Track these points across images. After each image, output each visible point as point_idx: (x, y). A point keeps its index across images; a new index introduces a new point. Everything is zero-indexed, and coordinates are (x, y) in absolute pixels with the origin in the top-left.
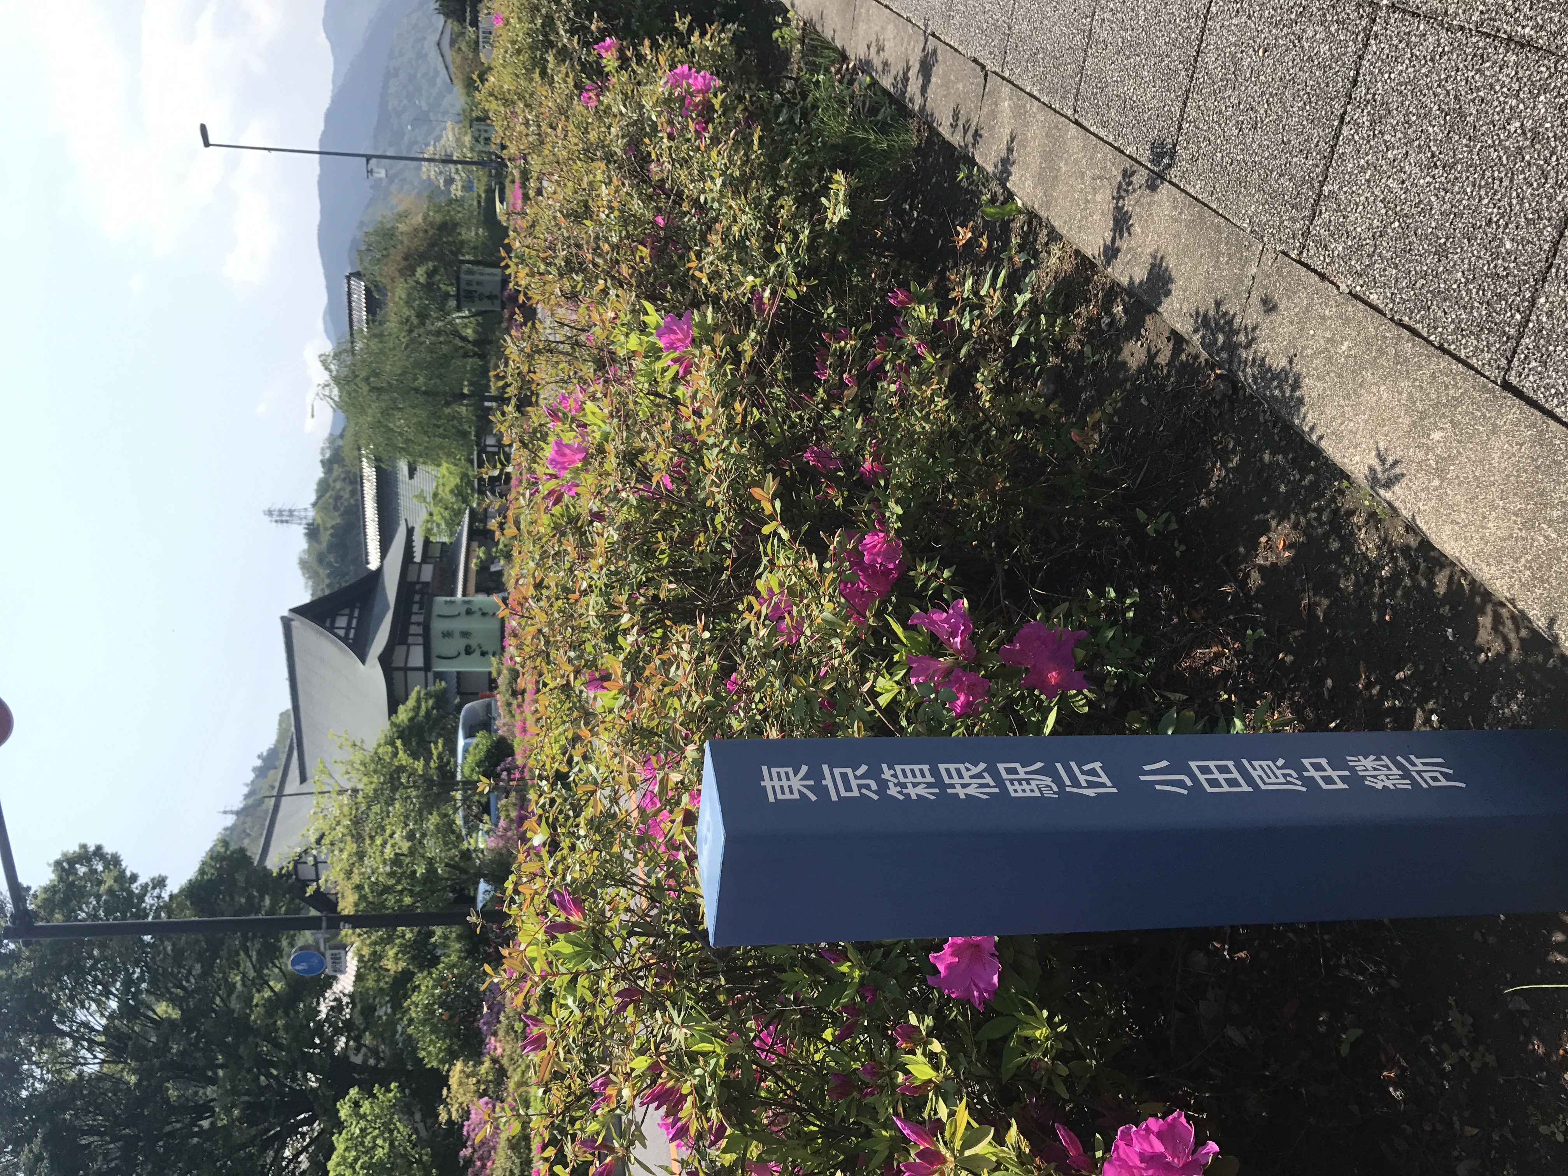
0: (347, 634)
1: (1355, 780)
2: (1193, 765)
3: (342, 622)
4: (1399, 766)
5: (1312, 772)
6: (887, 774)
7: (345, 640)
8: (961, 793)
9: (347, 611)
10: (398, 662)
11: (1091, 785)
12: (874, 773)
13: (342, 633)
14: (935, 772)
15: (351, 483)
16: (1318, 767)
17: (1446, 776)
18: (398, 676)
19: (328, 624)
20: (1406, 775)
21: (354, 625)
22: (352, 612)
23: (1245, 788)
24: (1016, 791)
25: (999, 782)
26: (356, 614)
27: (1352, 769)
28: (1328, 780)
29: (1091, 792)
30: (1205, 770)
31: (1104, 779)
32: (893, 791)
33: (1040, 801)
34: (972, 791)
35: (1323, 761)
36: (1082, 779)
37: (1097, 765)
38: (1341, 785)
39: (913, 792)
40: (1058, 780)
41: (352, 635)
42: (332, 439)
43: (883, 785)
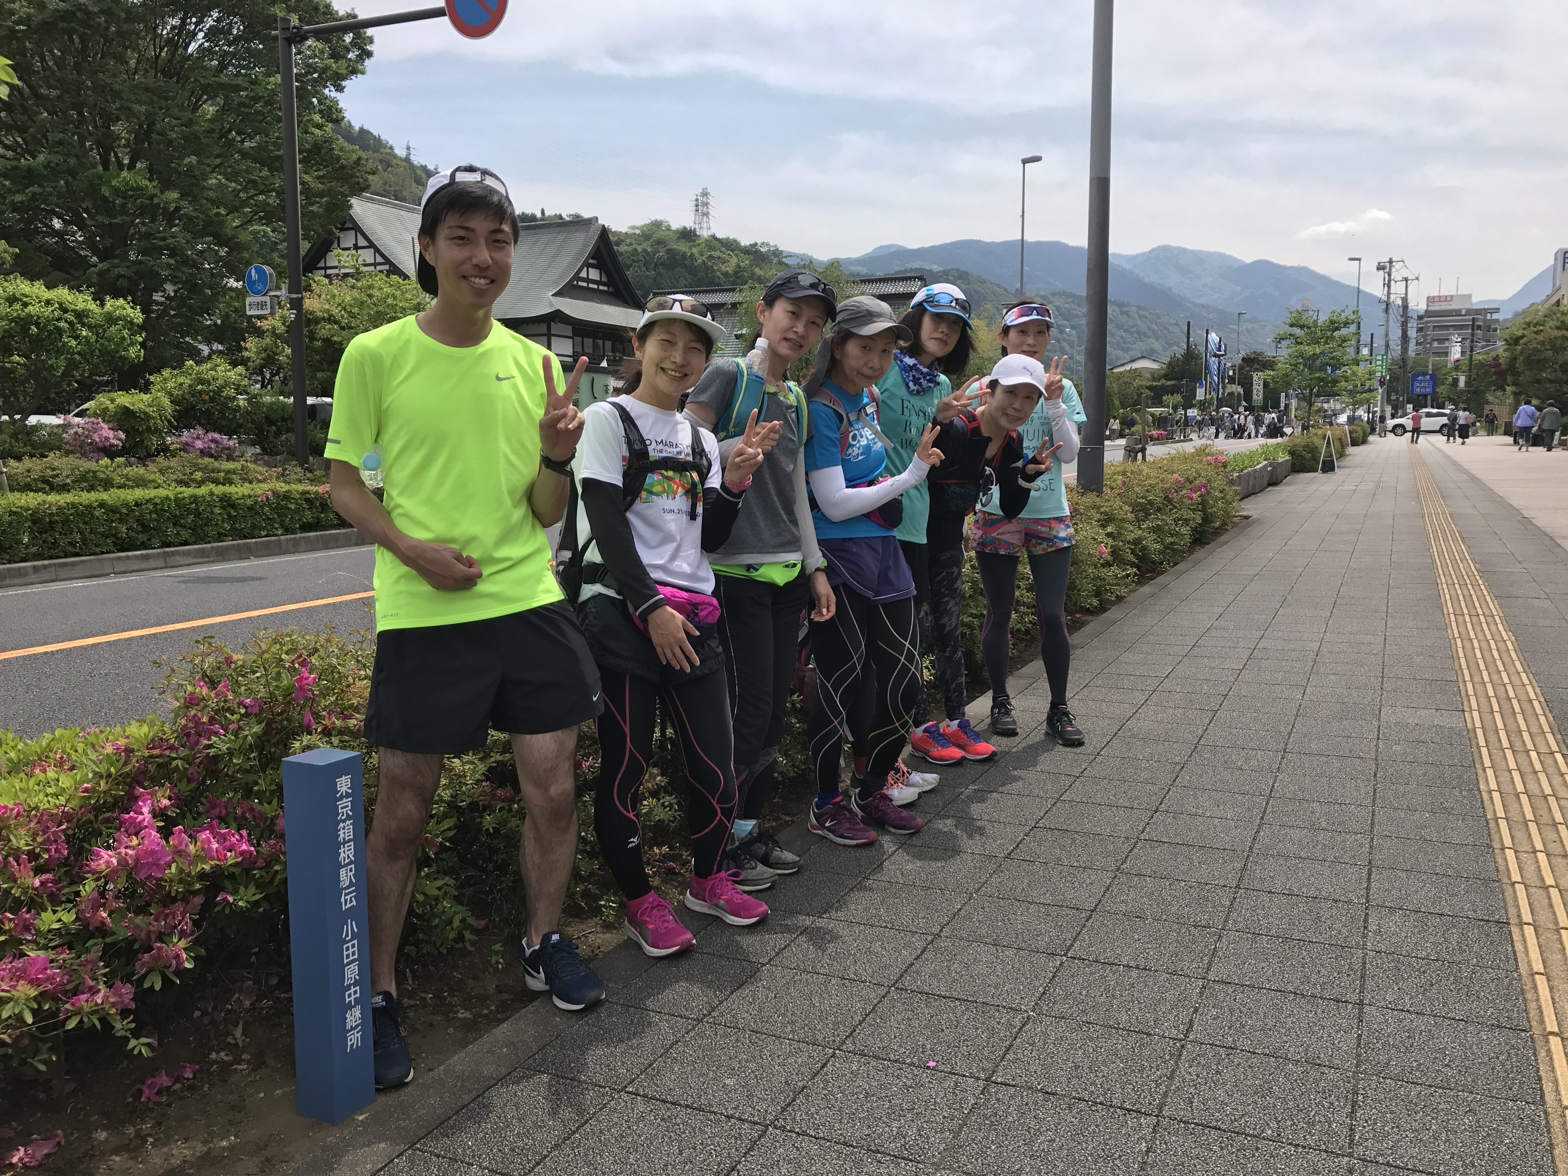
0: (583, 280)
1: (350, 1007)
2: (355, 941)
3: (594, 274)
4: (357, 1026)
5: (353, 990)
6: (348, 822)
7: (577, 277)
8: (342, 850)
9: (604, 279)
10: (556, 328)
11: (346, 900)
12: (349, 817)
13: (583, 274)
14: (349, 841)
15: (736, 273)
16: (355, 992)
17: (352, 1045)
18: (543, 328)
19: (591, 261)
20: (352, 1029)
21: (591, 286)
22: (603, 284)
23: (345, 961)
24: (343, 872)
25: (346, 865)
26: (601, 287)
27: (355, 1006)
28: (350, 996)
29: (343, 900)
30: (353, 946)
31: (348, 906)
32: (341, 825)
33: (339, 881)
34: (342, 855)
35: (358, 995)
36: (348, 897)
37: (354, 903)
38: (347, 1000)
39: (341, 833)
40: (347, 888)
41: (580, 283)
42: (777, 253)
43: (344, 821)
